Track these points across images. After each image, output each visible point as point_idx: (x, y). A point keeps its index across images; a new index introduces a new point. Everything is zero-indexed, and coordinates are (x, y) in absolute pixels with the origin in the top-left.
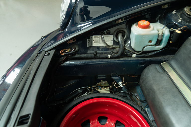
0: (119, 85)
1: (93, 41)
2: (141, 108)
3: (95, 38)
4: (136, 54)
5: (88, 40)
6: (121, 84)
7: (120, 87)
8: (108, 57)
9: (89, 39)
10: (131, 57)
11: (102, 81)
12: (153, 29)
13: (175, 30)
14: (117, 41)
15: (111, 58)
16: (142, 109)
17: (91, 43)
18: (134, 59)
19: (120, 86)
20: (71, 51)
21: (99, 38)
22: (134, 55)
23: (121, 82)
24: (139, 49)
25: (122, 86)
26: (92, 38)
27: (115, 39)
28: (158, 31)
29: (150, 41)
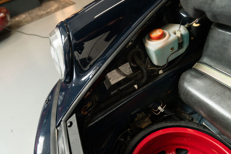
0: (159, 111)
1: (110, 79)
2: (196, 124)
3: (111, 75)
4: (162, 69)
5: (104, 82)
6: (161, 108)
7: (161, 112)
8: (135, 88)
9: (106, 80)
10: (158, 75)
11: (138, 114)
12: (170, 35)
13: (191, 24)
14: (135, 66)
15: (139, 87)
16: (198, 124)
17: (110, 83)
18: (163, 75)
19: (161, 110)
20: (93, 105)
21: (115, 74)
22: (161, 72)
23: (159, 107)
24: (163, 63)
25: (163, 110)
26: (107, 77)
27: (133, 65)
28: (175, 34)
29: (172, 49)
